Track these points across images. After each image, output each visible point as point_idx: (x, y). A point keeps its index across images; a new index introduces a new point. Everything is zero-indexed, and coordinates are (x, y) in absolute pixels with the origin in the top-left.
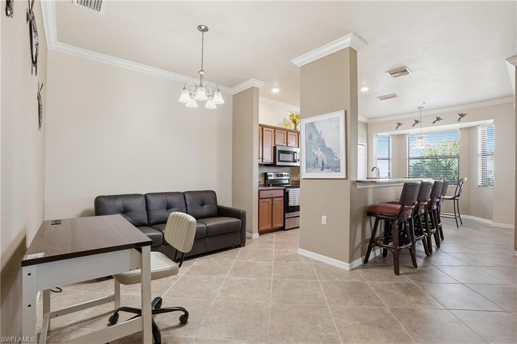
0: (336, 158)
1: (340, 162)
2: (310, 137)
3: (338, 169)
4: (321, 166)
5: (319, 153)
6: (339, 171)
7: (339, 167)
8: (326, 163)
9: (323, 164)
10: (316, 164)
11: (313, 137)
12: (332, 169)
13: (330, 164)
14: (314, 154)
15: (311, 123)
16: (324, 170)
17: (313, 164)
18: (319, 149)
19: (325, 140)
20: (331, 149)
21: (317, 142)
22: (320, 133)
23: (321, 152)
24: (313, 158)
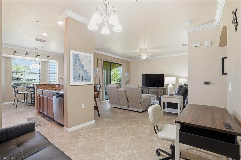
0: (89, 75)
1: (91, 77)
2: (75, 62)
3: (90, 80)
4: (82, 78)
5: (81, 72)
6: (91, 81)
7: (90, 79)
8: (84, 77)
9: (83, 78)
10: (79, 77)
11: (77, 63)
12: (87, 80)
13: (86, 78)
14: (78, 72)
15: (77, 54)
16: (83, 80)
17: (77, 77)
18: (81, 69)
19: (84, 66)
20: (86, 71)
21: (80, 66)
22: (81, 61)
23: (82, 71)
24: (77, 74)
